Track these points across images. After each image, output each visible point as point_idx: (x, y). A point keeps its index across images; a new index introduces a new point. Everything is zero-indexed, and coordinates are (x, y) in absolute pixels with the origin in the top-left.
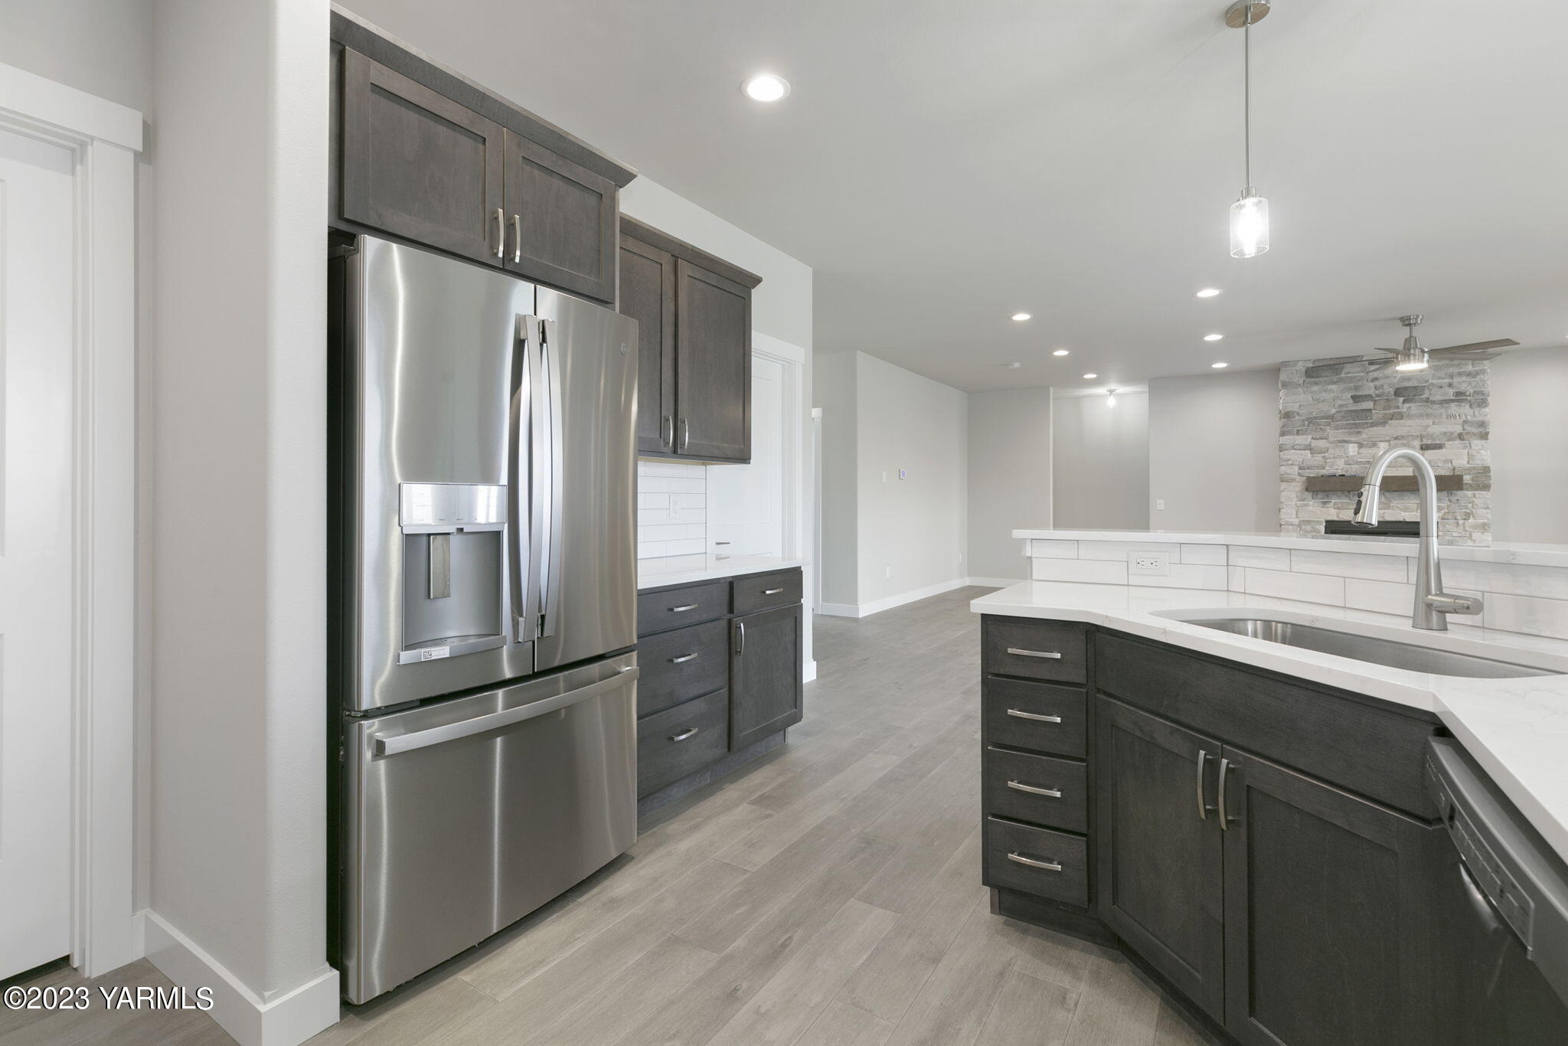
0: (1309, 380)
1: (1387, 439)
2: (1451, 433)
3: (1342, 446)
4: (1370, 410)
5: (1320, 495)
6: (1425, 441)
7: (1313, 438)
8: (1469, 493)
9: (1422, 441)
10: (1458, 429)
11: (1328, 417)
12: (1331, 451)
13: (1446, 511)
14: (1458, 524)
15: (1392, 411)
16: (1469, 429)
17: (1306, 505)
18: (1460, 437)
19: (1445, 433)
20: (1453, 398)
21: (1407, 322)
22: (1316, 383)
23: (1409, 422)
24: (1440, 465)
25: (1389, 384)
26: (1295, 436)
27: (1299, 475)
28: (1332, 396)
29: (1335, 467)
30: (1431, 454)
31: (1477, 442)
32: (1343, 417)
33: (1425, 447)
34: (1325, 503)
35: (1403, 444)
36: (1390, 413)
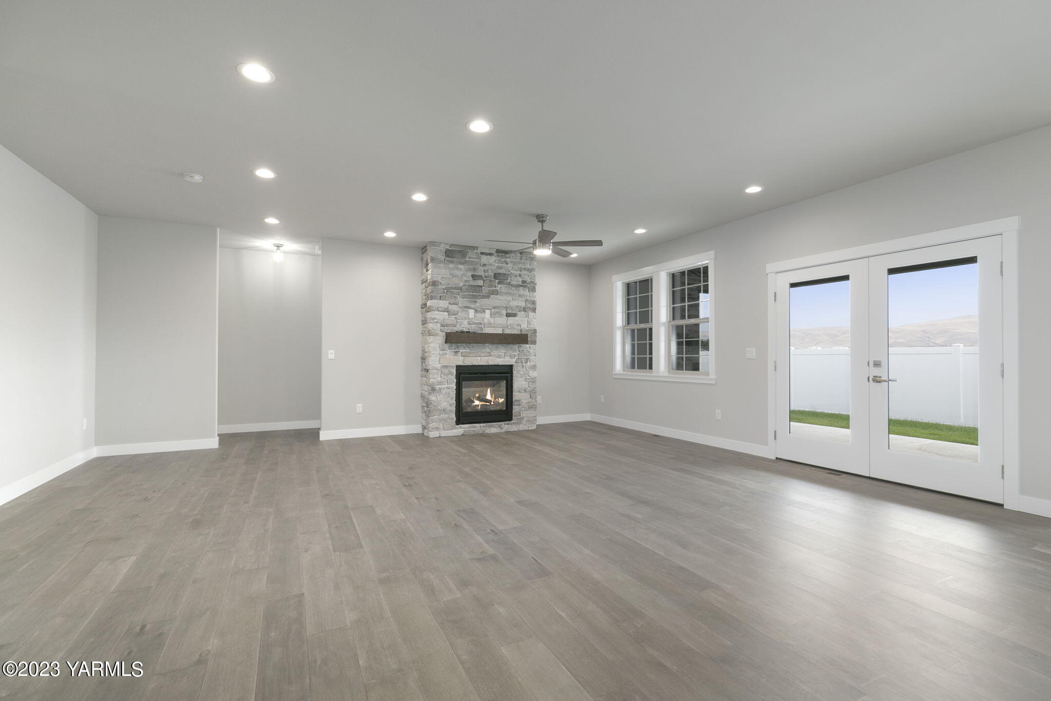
0: (447, 258)
1: (490, 307)
2: (521, 307)
3: (466, 311)
4: (481, 287)
5: (454, 346)
6: (510, 311)
7: (449, 303)
8: (528, 346)
9: (507, 311)
10: (523, 304)
11: (458, 289)
12: (460, 314)
13: (517, 357)
14: (523, 366)
16: (529, 305)
17: (445, 354)
18: (524, 310)
19: (517, 306)
20: (521, 284)
22: (452, 262)
23: (501, 297)
24: (515, 327)
25: (491, 270)
26: (438, 301)
27: (441, 331)
28: (459, 274)
29: (463, 326)
30: (511, 320)
31: (531, 314)
32: (466, 289)
33: (508, 315)
34: (456, 352)
35: (497, 312)
36: (491, 290)
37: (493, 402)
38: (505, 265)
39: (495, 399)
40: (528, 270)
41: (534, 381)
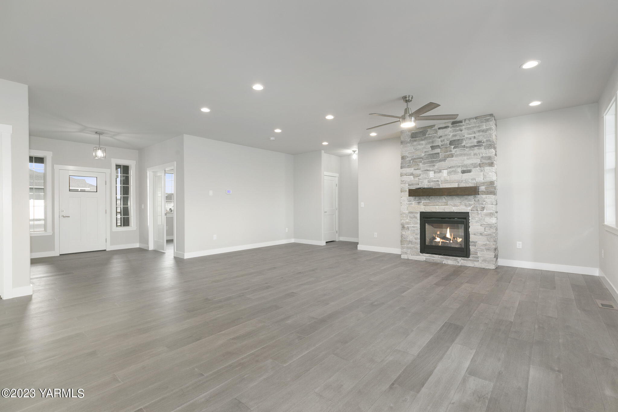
0: (412, 139)
1: (446, 168)
2: (475, 164)
3: (426, 173)
4: (439, 153)
5: (417, 198)
6: (465, 169)
7: (414, 169)
8: (484, 196)
9: (462, 168)
10: (478, 161)
11: (420, 158)
12: (422, 176)
13: (473, 206)
14: (480, 213)
16: (483, 161)
17: (411, 204)
18: (480, 165)
19: (472, 164)
20: (476, 144)
22: (415, 141)
23: (456, 159)
24: (470, 181)
25: (447, 139)
26: (407, 169)
27: (406, 188)
28: (421, 148)
29: (423, 184)
30: (466, 175)
31: (487, 169)
32: (427, 157)
33: (463, 172)
34: (419, 203)
35: (453, 171)
36: (447, 154)
37: (452, 241)
38: (460, 132)
39: (454, 238)
40: (483, 131)
41: (490, 226)
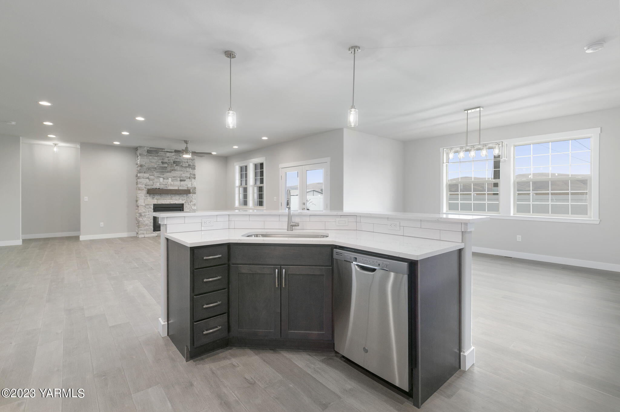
0: (148, 154)
1: (171, 177)
2: (187, 177)
3: (158, 179)
4: (167, 167)
5: (152, 195)
6: (182, 179)
7: (149, 175)
8: (192, 195)
9: (180, 178)
10: (189, 176)
11: (154, 168)
12: (155, 180)
13: (186, 200)
14: (189, 204)
15: (173, 168)
16: (191, 176)
17: (147, 199)
18: (189, 178)
19: (186, 176)
20: (188, 166)
21: (186, 142)
22: (151, 156)
23: (177, 172)
24: (185, 186)
25: (172, 159)
26: (143, 174)
27: (145, 188)
28: (155, 161)
29: (156, 185)
30: (182, 183)
31: (193, 180)
32: (159, 168)
33: (181, 181)
34: (153, 198)
35: (175, 179)
38: (179, 157)
